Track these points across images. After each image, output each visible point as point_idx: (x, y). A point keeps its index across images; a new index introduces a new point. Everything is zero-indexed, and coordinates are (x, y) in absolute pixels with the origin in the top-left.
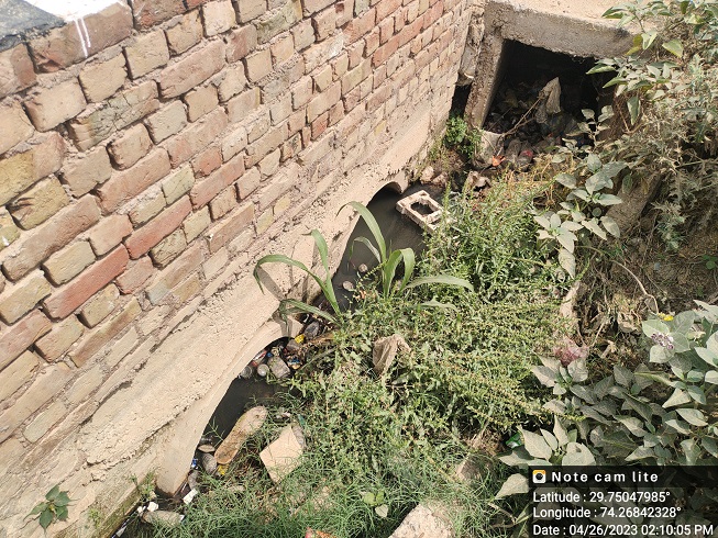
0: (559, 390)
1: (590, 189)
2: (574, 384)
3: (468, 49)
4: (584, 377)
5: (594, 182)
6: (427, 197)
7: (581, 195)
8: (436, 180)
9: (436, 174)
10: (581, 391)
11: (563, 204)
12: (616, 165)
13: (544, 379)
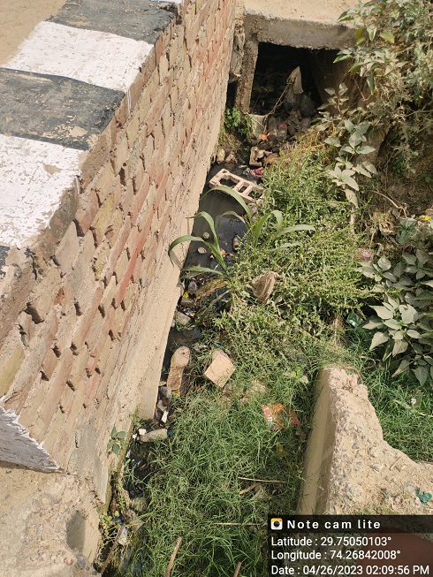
0: (378, 279)
1: (353, 145)
2: (384, 272)
3: (235, 53)
4: (389, 267)
5: (353, 139)
6: (228, 173)
7: (348, 149)
8: (228, 159)
9: (227, 155)
10: (389, 276)
11: (338, 159)
12: (364, 125)
13: (368, 275)
